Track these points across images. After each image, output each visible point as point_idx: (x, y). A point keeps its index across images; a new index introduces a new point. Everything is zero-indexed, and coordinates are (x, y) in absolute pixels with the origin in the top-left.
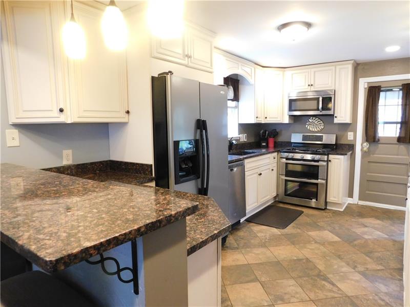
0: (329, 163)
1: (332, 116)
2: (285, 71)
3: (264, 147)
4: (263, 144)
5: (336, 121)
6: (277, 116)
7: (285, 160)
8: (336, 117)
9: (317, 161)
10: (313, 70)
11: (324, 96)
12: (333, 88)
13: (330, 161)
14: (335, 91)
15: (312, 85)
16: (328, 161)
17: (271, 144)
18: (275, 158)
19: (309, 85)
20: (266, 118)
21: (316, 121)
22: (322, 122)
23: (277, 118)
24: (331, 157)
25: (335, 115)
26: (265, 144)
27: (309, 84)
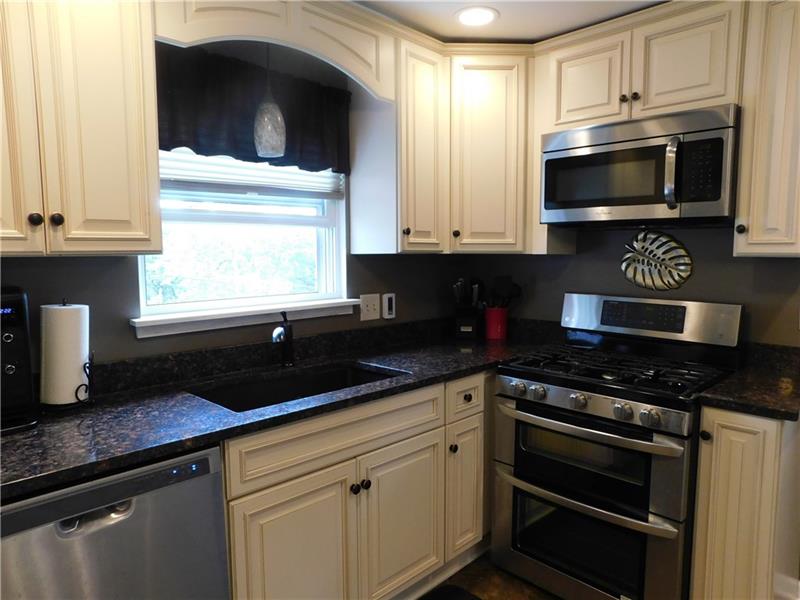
0: (704, 446)
1: (727, 226)
2: (533, 55)
3: (466, 340)
4: (463, 329)
5: (742, 246)
6: (500, 230)
7: (512, 405)
8: (742, 230)
9: (646, 433)
10: (641, 33)
11: (689, 138)
12: (731, 99)
13: (707, 437)
14: (739, 111)
15: (636, 96)
16: (698, 436)
17: (495, 331)
18: (468, 398)
19: (623, 99)
20: (456, 234)
21: (659, 247)
22: (682, 252)
23: (502, 235)
24: (712, 417)
25: (738, 222)
26: (470, 329)
27: (626, 92)
